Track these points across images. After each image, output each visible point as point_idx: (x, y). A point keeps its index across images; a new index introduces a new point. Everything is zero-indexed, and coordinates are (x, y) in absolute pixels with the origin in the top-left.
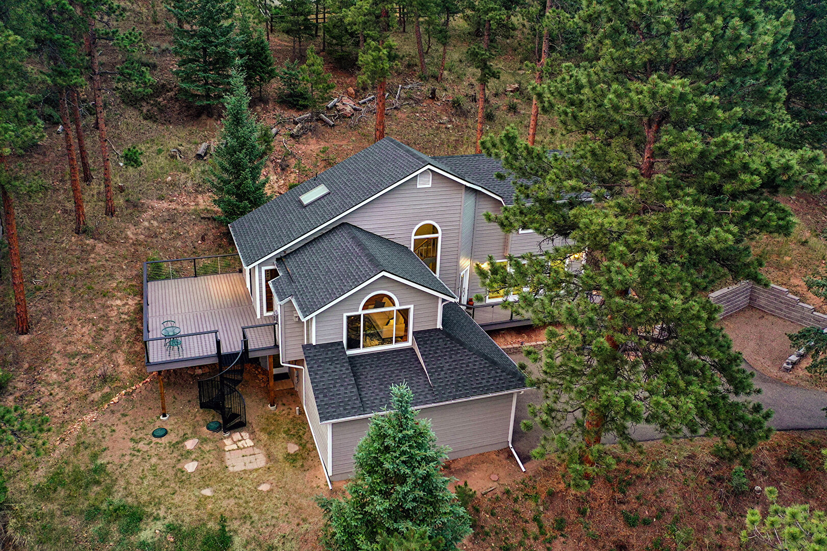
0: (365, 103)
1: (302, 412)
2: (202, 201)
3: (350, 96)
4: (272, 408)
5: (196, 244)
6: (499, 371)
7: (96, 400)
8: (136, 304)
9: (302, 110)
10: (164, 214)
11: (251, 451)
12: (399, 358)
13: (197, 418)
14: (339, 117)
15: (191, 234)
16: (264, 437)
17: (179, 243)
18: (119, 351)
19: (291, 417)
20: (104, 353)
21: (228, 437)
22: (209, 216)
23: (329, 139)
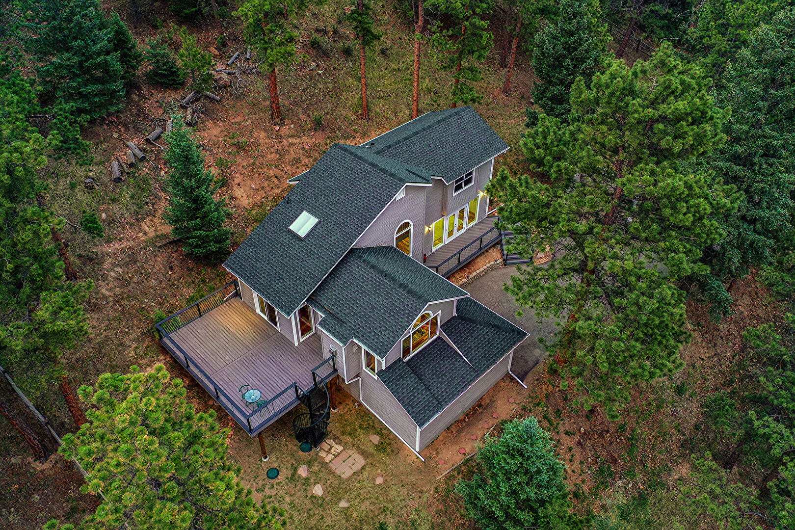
0: (233, 63)
1: (360, 405)
2: (147, 228)
4: (336, 411)
5: (168, 275)
8: (164, 364)
9: (180, 90)
10: (123, 256)
12: (436, 350)
15: (158, 268)
16: (348, 439)
17: (154, 281)
19: (353, 412)
21: (320, 450)
22: (164, 242)
23: (224, 117)
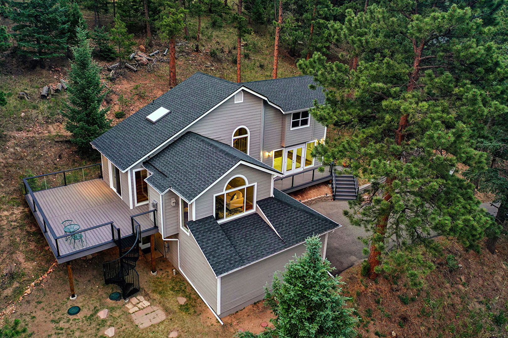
0: (153, 55)
1: (178, 273)
2: (52, 129)
3: (142, 51)
4: (155, 274)
5: (56, 162)
6: (317, 219)
7: (10, 295)
8: (21, 213)
9: (111, 61)
10: (25, 141)
11: (149, 310)
12: (251, 221)
13: (100, 293)
14: (139, 65)
15: (50, 155)
16: (157, 296)
17: (42, 162)
18: (17, 252)
19: (170, 277)
20: (5, 255)
21: (128, 302)
22: (61, 139)
23: (136, 80)
